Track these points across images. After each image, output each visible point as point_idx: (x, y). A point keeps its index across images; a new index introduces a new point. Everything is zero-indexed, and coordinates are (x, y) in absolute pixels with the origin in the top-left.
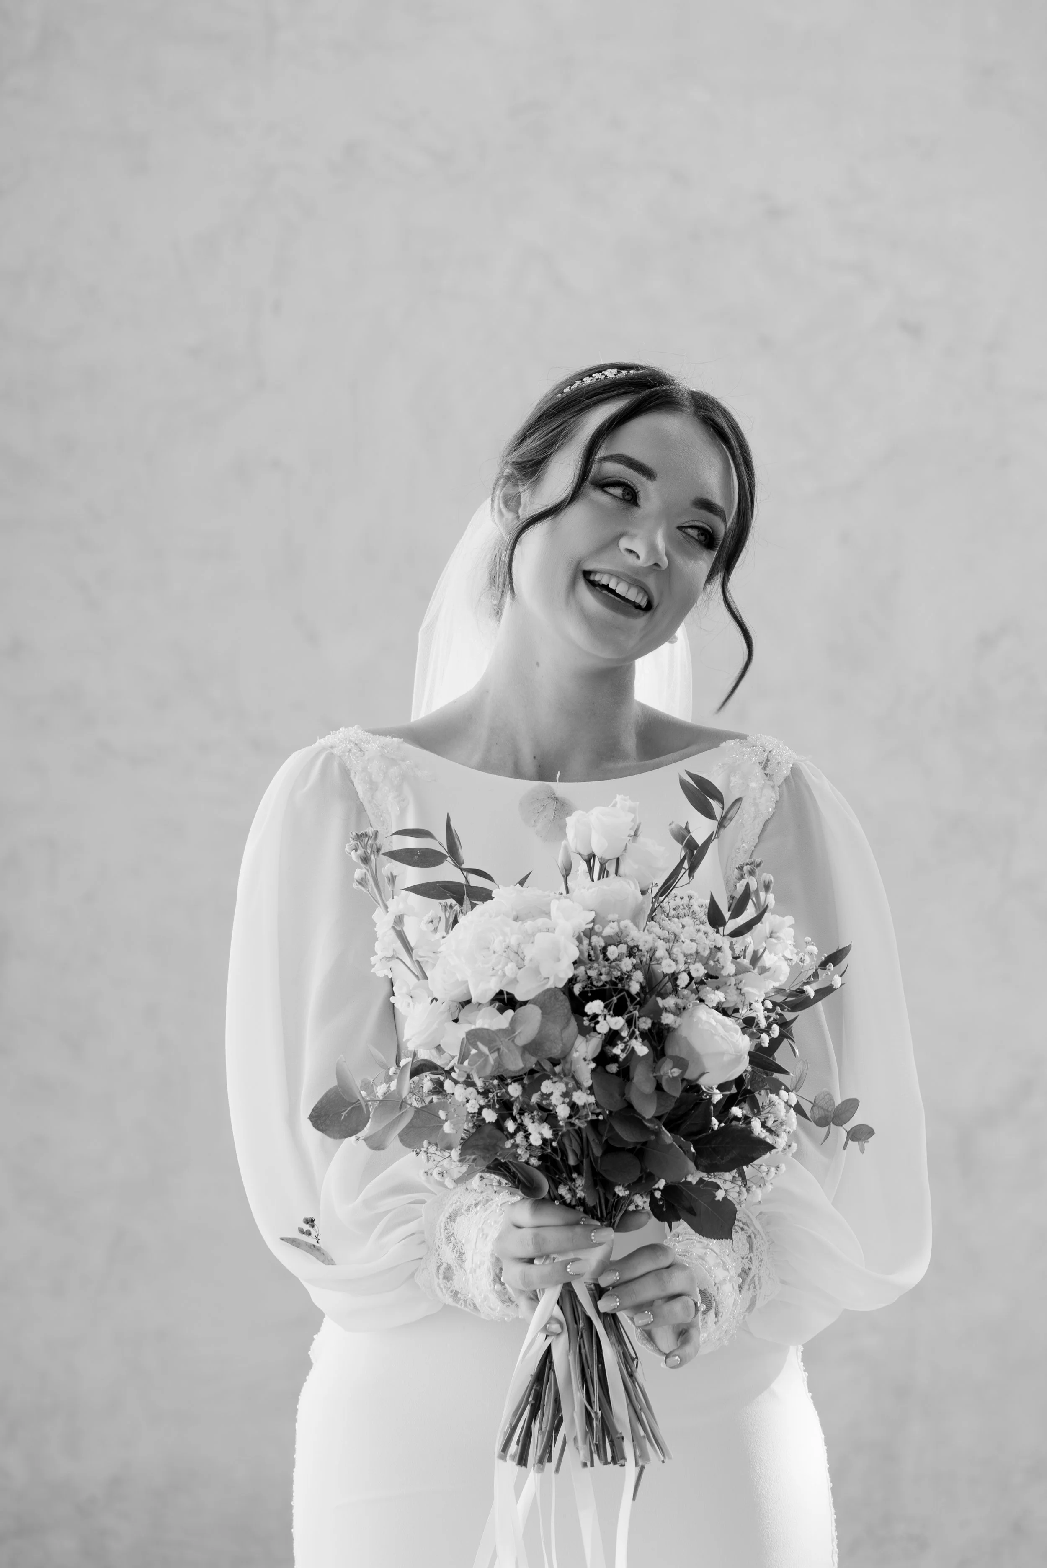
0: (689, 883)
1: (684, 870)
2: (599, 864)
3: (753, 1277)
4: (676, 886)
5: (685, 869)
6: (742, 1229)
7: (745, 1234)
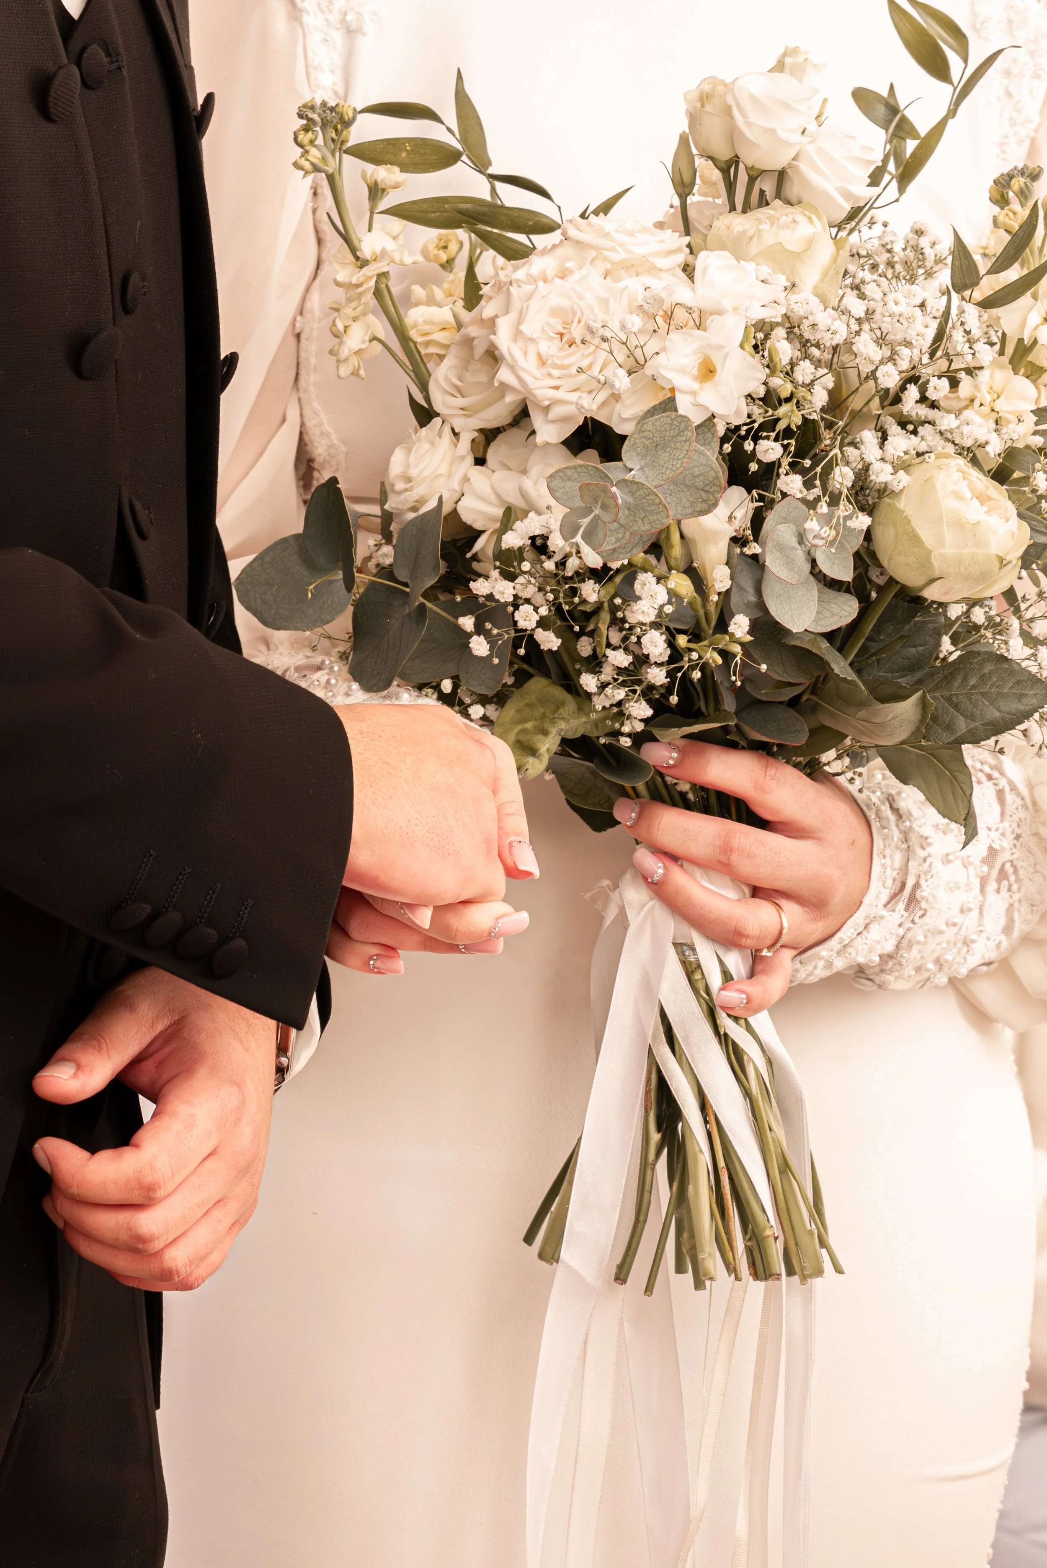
0: (897, 200)
1: (890, 177)
2: (747, 178)
3: (1003, 865)
4: (875, 205)
5: (890, 173)
6: (990, 777)
7: (994, 787)
